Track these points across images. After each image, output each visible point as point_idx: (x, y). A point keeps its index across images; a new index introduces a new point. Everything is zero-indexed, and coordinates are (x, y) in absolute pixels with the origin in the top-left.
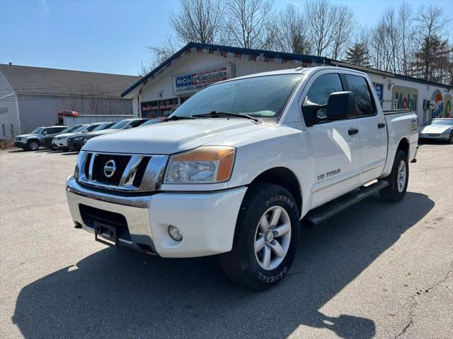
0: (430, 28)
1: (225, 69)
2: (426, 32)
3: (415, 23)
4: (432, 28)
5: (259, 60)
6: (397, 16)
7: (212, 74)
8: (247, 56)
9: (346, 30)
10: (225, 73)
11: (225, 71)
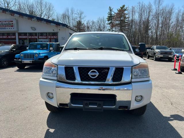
0: (80, 18)
1: (12, 21)
2: (79, 19)
3: (76, 15)
4: (81, 18)
5: (34, 20)
6: (70, 11)
7: (3, 23)
8: (27, 18)
9: (51, 13)
10: (12, 24)
11: (12, 23)
